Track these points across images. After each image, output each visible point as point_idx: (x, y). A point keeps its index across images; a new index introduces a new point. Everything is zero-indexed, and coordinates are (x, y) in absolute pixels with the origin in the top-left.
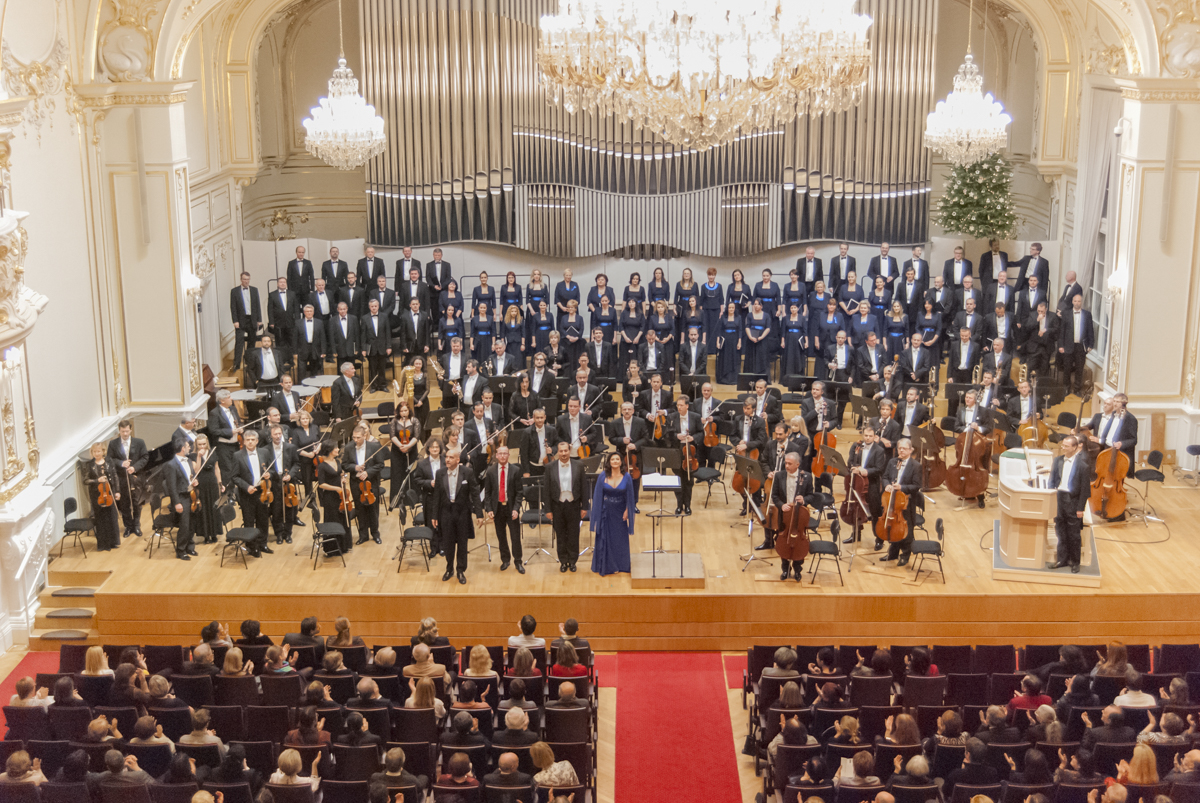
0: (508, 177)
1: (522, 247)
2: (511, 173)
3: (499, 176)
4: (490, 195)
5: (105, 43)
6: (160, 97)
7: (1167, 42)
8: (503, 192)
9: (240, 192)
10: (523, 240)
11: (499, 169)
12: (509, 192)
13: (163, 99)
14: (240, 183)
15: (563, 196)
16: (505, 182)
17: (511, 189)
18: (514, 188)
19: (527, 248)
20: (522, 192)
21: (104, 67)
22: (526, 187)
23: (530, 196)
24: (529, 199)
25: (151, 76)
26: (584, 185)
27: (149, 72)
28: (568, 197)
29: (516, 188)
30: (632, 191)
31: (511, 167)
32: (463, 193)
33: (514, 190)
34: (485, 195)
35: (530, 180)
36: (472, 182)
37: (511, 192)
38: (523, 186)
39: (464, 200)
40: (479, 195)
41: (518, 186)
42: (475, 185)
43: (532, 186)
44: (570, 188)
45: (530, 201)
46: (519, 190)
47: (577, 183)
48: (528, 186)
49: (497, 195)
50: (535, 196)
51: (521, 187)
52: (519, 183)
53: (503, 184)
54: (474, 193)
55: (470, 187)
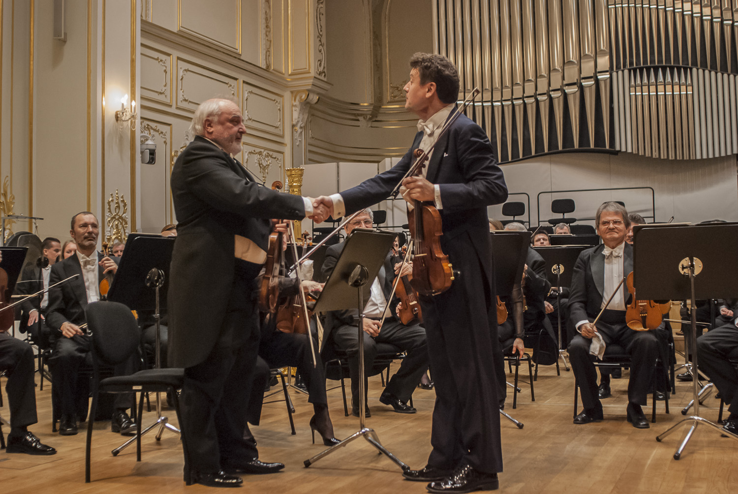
0: (603, 62)
1: (623, 149)
2: (607, 57)
3: (592, 63)
4: (582, 88)
8: (597, 82)
9: (298, 109)
10: (625, 142)
11: (593, 55)
12: (605, 80)
14: (298, 98)
15: (676, 80)
16: (598, 70)
17: (609, 76)
18: (611, 75)
19: (629, 150)
20: (621, 78)
22: (626, 72)
23: (633, 83)
24: (630, 86)
26: (704, 66)
28: (683, 81)
29: (614, 74)
31: (608, 51)
32: (549, 91)
33: (611, 78)
34: (575, 89)
35: (631, 63)
36: (560, 76)
37: (608, 81)
38: (623, 71)
39: (551, 99)
40: (568, 90)
41: (617, 72)
42: (563, 79)
43: (635, 70)
44: (685, 69)
45: (632, 89)
46: (618, 77)
47: (695, 64)
48: (630, 71)
49: (590, 86)
50: (639, 81)
51: (620, 73)
52: (618, 68)
53: (596, 72)
54: (561, 90)
55: (556, 83)
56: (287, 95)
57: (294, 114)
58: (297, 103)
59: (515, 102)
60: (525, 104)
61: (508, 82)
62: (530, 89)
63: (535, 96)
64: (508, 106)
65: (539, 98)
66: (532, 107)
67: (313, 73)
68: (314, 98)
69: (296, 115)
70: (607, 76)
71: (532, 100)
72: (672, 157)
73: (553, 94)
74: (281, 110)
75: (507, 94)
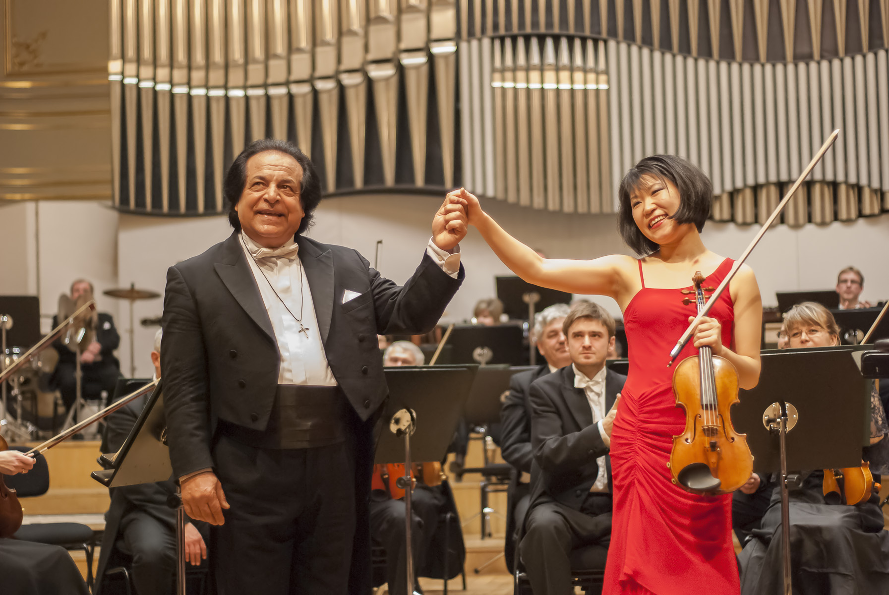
0: (445, 21)
2: (451, 13)
3: (422, 23)
4: (401, 70)
10: (481, 175)
11: (424, 7)
12: (446, 56)
15: (578, 61)
16: (435, 35)
17: (453, 48)
18: (458, 45)
19: (490, 193)
20: (478, 54)
22: (486, 42)
23: (498, 63)
24: (493, 70)
26: (630, 37)
28: (591, 63)
29: (464, 46)
30: (751, 56)
32: (338, 72)
33: (457, 53)
34: (388, 71)
35: (496, 27)
36: (359, 43)
37: (452, 59)
38: (480, 40)
39: (342, 90)
40: (376, 72)
41: (469, 41)
42: (366, 49)
43: (502, 39)
44: (596, 42)
45: (497, 76)
46: (471, 50)
47: (612, 32)
48: (493, 39)
49: (417, 67)
50: (509, 61)
51: (475, 43)
52: (471, 34)
53: (429, 41)
54: (362, 70)
55: (353, 56)
59: (273, 91)
60: (291, 97)
61: (258, 51)
62: (301, 67)
63: (311, 80)
64: (258, 98)
65: (320, 85)
66: (305, 103)
70: (450, 48)
71: (305, 89)
72: (568, 207)
73: (348, 80)
75: (256, 74)
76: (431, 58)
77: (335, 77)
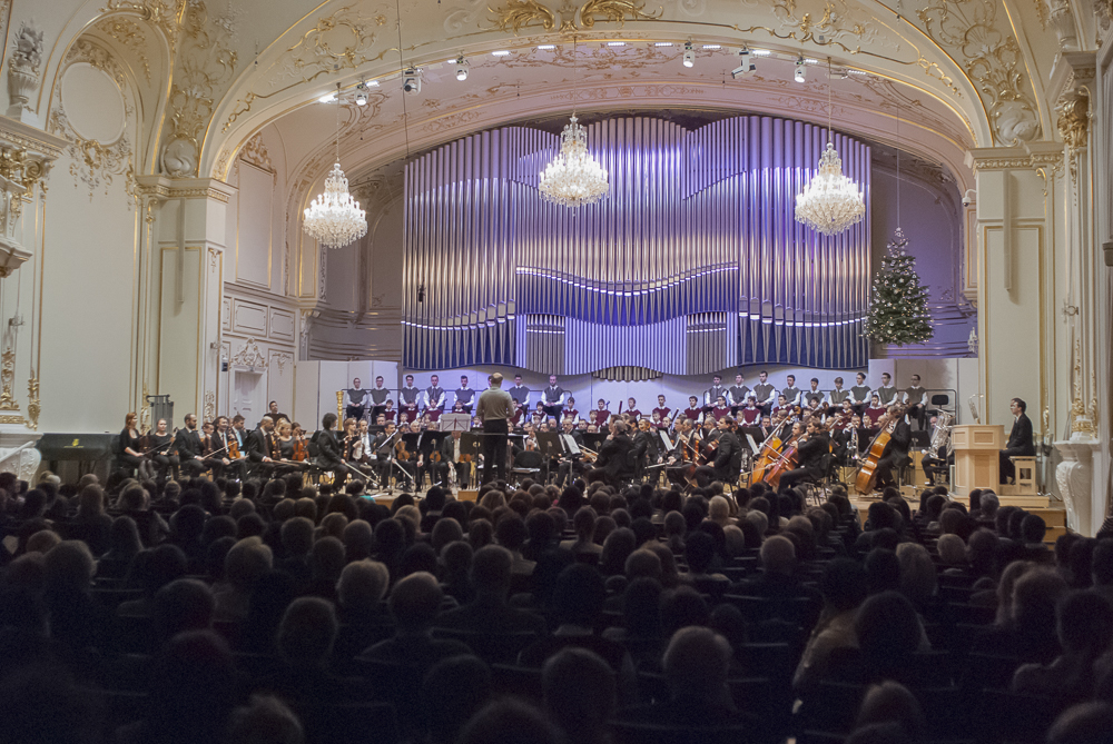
1: (521, 366)
2: (514, 305)
3: (505, 308)
4: (497, 324)
5: (166, 152)
6: (201, 191)
7: (996, 118)
9: (305, 321)
11: (505, 302)
12: (512, 320)
13: (203, 192)
14: (305, 314)
15: (555, 324)
16: (509, 312)
18: (516, 317)
19: (525, 367)
21: (164, 168)
22: (525, 316)
23: (529, 324)
24: (527, 326)
25: (197, 176)
26: (573, 315)
27: (196, 173)
28: (559, 325)
29: (518, 317)
30: (615, 324)
31: (514, 300)
33: (516, 319)
34: (493, 324)
35: (528, 310)
36: (484, 314)
37: (514, 321)
38: (523, 315)
39: (478, 329)
40: (489, 324)
42: (487, 316)
43: (530, 315)
46: (520, 319)
47: (568, 314)
48: (527, 315)
49: (503, 323)
50: (532, 323)
51: (521, 316)
52: (520, 312)
53: (507, 314)
54: (485, 323)
55: (482, 318)
56: (298, 311)
57: (303, 326)
58: (304, 317)
59: (456, 328)
60: (462, 331)
63: (468, 326)
64: (451, 331)
67: (317, 298)
68: (317, 314)
69: (303, 325)
70: (513, 317)
71: (467, 328)
74: (294, 323)
75: (451, 323)
76: (507, 321)
77: (476, 325)
